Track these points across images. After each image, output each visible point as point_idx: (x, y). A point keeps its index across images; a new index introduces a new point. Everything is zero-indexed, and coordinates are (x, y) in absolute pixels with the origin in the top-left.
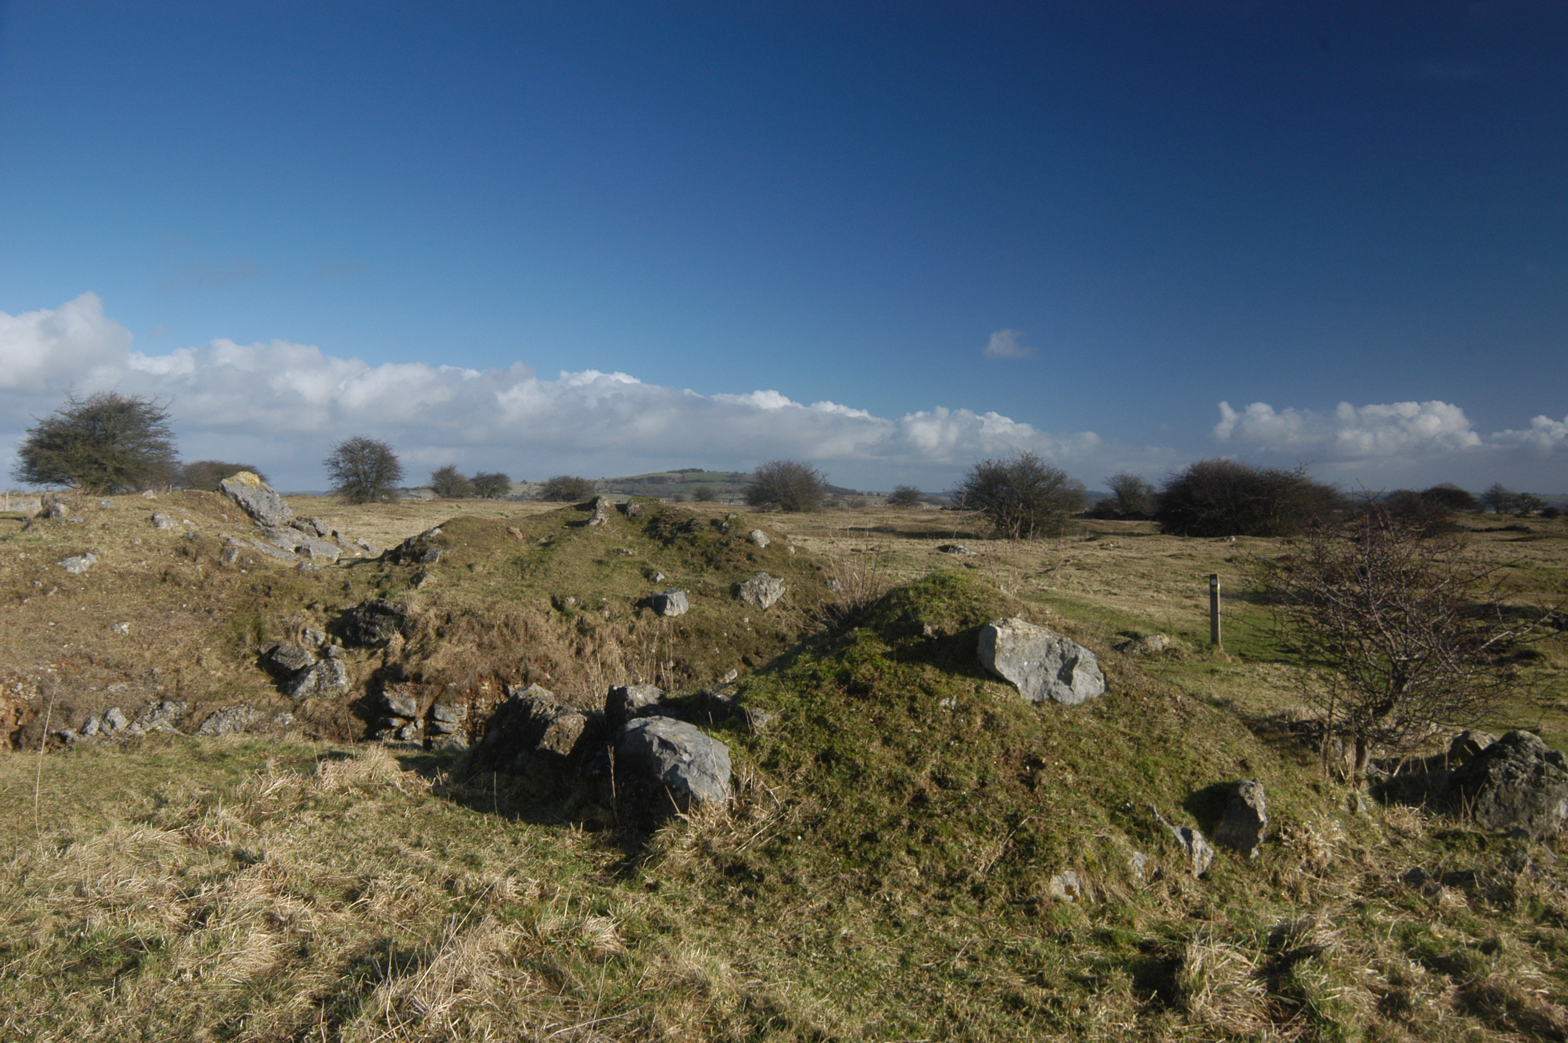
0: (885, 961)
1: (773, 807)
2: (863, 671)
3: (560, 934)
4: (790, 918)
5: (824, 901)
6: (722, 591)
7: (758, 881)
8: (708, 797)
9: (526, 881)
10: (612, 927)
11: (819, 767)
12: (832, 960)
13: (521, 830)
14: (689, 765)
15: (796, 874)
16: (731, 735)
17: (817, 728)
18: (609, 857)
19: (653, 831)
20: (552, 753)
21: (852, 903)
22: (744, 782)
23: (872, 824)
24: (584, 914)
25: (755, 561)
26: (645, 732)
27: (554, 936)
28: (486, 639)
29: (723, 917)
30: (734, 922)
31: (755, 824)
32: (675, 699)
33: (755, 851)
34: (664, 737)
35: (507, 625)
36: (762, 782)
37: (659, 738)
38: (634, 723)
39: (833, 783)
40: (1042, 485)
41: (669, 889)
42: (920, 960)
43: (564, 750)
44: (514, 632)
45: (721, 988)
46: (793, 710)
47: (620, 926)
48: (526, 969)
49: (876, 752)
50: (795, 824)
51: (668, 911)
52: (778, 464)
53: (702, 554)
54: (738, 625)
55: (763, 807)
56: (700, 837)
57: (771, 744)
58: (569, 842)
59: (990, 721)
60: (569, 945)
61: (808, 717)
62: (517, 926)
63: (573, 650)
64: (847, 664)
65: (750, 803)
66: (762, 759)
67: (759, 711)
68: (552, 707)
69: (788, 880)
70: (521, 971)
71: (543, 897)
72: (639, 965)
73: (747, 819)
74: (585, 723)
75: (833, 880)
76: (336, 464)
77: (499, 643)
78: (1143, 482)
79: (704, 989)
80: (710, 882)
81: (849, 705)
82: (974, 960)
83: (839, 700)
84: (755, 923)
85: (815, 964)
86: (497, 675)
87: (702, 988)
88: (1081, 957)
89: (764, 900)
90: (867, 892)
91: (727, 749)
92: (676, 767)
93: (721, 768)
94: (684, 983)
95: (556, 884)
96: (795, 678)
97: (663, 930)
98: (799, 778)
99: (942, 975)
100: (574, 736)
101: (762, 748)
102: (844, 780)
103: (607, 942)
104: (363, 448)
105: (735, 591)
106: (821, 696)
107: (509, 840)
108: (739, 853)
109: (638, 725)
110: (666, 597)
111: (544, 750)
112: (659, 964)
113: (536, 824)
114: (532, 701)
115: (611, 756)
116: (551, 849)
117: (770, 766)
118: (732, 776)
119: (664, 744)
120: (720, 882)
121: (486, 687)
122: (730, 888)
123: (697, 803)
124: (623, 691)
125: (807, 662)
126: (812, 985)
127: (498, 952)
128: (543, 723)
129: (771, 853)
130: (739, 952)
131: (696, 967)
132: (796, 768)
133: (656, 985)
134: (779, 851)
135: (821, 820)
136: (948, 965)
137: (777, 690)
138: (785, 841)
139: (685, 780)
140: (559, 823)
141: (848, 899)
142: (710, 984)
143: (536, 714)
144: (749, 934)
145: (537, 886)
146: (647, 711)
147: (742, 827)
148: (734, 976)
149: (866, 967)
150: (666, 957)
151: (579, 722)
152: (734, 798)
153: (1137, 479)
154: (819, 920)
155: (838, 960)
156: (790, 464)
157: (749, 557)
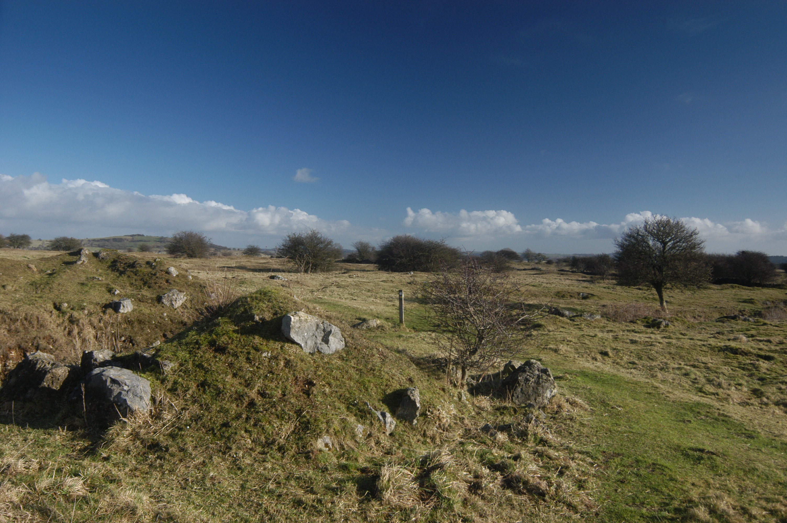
0: (233, 488)
1: (174, 412)
2: (223, 339)
3: (50, 489)
4: (183, 469)
5: (201, 459)
6: (152, 299)
7: (165, 451)
8: (138, 408)
9: (31, 461)
10: (81, 482)
11: (199, 390)
12: (205, 490)
13: (29, 433)
14: (128, 392)
15: (186, 446)
16: (151, 375)
17: (198, 370)
18: (82, 444)
19: (107, 429)
20: (49, 389)
21: (216, 459)
22: (158, 399)
23: (227, 418)
24: (65, 477)
25: (170, 283)
26: (103, 375)
27: (46, 490)
28: (13, 327)
29: (146, 471)
30: (152, 474)
31: (165, 421)
32: (121, 357)
33: (164, 435)
34: (113, 377)
35: (26, 319)
36: (168, 399)
37: (111, 378)
38: (97, 371)
39: (206, 398)
41: (115, 459)
42: (251, 486)
43: (56, 387)
44: (30, 323)
45: (143, 509)
46: (185, 361)
47: (86, 481)
48: (28, 510)
49: (229, 381)
50: (186, 420)
51: (115, 471)
52: (185, 233)
53: (141, 280)
54: (160, 317)
55: (169, 412)
56: (134, 430)
57: (173, 379)
58: (58, 437)
59: (288, 363)
60: (55, 494)
61: (194, 364)
62: (24, 487)
63: (66, 332)
64: (214, 336)
65: (162, 411)
66: (168, 387)
67: (167, 362)
68: (49, 363)
69: (182, 450)
70: (25, 511)
71: (41, 469)
72: (96, 501)
73: (160, 419)
74: (69, 372)
75: (206, 448)
77: (21, 329)
78: (370, 245)
79: (133, 511)
80: (139, 454)
81: (215, 357)
82: (279, 483)
83: (209, 355)
84: (163, 473)
85: (195, 492)
86: (20, 347)
87: (132, 510)
88: (332, 478)
89: (169, 461)
90: (224, 453)
91: (149, 383)
92: (120, 393)
93: (146, 393)
94: (122, 509)
95: (49, 461)
96: (187, 344)
97: (111, 482)
98: (188, 396)
99: (262, 493)
100: (62, 379)
101: (168, 381)
102: (213, 396)
103: (78, 491)
105: (159, 299)
106: (200, 353)
107: (21, 439)
108: (155, 437)
109: (99, 372)
110: (120, 303)
111: (44, 388)
112: (108, 500)
113: (38, 429)
114: (37, 361)
115: (83, 389)
116: (47, 442)
117: (173, 390)
118: (152, 396)
119: (114, 381)
120: (144, 453)
121: (13, 354)
122: (150, 456)
123: (132, 412)
124: (91, 353)
125: (193, 336)
126: (194, 504)
127: (11, 502)
128: (43, 373)
129: (173, 436)
130: (154, 490)
131: (129, 499)
132: (187, 391)
133: (106, 511)
134: (177, 435)
135: (200, 417)
136: (265, 487)
137: (177, 351)
138: (180, 429)
139: (125, 400)
140: (53, 427)
141: (214, 457)
142: (137, 508)
143: (39, 368)
144: (160, 479)
145: (37, 463)
146: (104, 364)
147: (157, 423)
148: (151, 503)
149: (223, 491)
150: (112, 496)
151: (65, 371)
152: (153, 409)
154: (198, 469)
155: (208, 489)
156: (191, 233)
157: (167, 281)
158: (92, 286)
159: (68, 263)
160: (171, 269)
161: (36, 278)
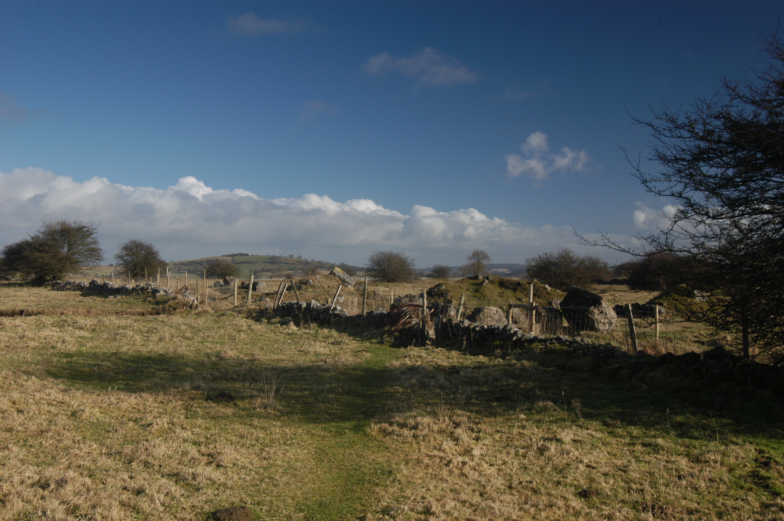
76: (121, 257)
157: (547, 293)
158: (508, 297)
159: (476, 284)
160: (547, 286)
161: (469, 293)
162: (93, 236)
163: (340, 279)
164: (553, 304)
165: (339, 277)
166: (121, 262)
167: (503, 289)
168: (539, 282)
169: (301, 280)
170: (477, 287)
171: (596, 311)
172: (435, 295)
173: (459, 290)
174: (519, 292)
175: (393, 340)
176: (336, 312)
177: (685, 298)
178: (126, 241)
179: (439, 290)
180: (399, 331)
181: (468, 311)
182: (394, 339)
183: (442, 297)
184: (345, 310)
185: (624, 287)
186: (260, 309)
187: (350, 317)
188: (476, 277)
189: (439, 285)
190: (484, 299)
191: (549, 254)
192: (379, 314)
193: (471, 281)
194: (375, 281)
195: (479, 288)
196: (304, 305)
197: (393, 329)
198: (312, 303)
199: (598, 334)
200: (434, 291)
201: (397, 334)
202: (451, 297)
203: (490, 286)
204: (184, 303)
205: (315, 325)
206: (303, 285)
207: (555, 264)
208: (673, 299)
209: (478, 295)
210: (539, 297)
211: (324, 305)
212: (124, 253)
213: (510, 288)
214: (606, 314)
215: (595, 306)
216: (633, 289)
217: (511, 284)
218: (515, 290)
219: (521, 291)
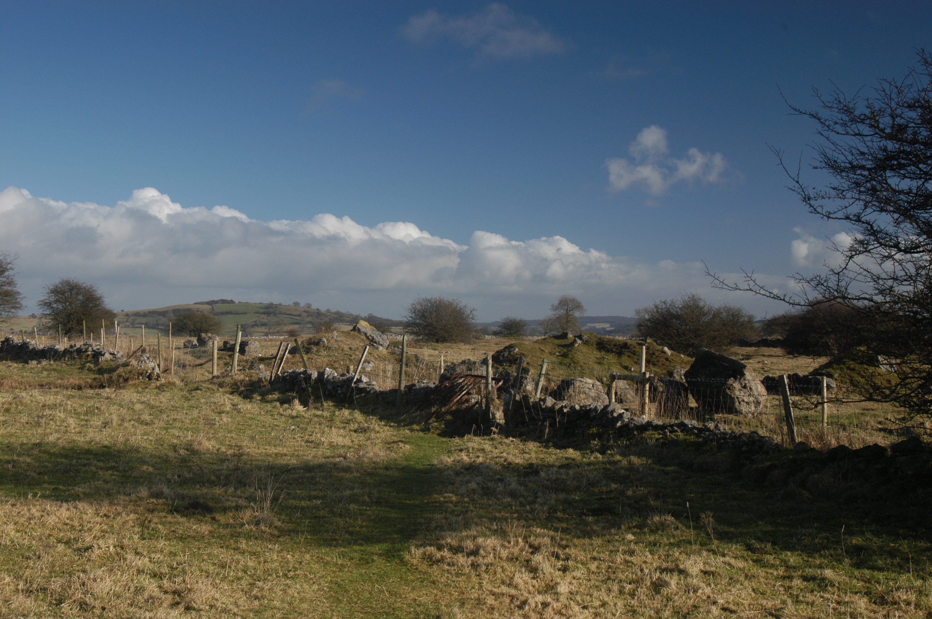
25: (670, 361)
40: (706, 319)
52: (429, 301)
76: (48, 304)
104: (71, 290)
153: (739, 310)
157: (667, 359)
158: (609, 365)
159: (564, 346)
160: (666, 349)
161: (554, 359)
162: (7, 274)
163: (368, 338)
164: (675, 375)
165: (366, 334)
166: (48, 312)
167: (603, 353)
168: (655, 344)
169: (310, 339)
170: (565, 350)
171: (737, 385)
172: (504, 361)
173: (539, 354)
174: (626, 357)
175: (443, 426)
176: (361, 385)
177: (865, 366)
178: (56, 281)
179: (510, 354)
180: (452, 413)
181: (553, 384)
182: (445, 424)
183: (515, 363)
184: (374, 383)
185: (778, 351)
186: (250, 380)
187: (382, 393)
188: (564, 336)
189: (511, 347)
190: (575, 367)
191: (669, 302)
192: (423, 388)
193: (557, 342)
194: (418, 341)
195: (569, 351)
196: (315, 375)
197: (443, 409)
198: (326, 372)
199: (740, 418)
200: (503, 356)
201: (449, 417)
202: (528, 364)
203: (584, 349)
204: (140, 371)
205: (331, 404)
206: (312, 346)
207: (677, 317)
208: (848, 368)
209: (567, 361)
210: (654, 365)
211: (343, 375)
212: (53, 299)
213: (612, 352)
214: (751, 389)
215: (735, 378)
216: (789, 353)
217: (615, 345)
218: (620, 354)
219: (629, 356)
